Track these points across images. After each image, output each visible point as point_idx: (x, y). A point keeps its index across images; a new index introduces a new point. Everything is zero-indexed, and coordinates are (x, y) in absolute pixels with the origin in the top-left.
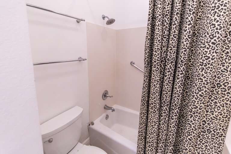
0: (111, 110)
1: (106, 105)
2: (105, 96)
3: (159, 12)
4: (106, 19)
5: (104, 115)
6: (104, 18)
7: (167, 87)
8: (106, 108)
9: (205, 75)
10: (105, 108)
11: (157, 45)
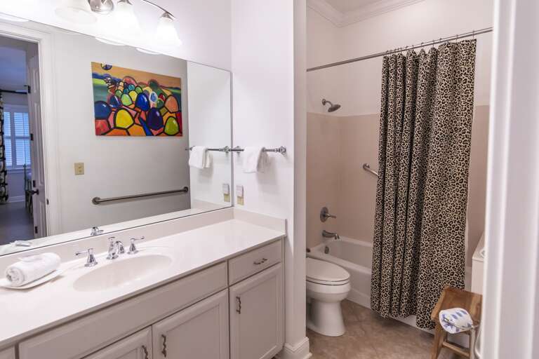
0: (334, 238)
1: (324, 231)
2: (324, 216)
3: (390, 109)
4: (328, 106)
5: (323, 245)
6: (324, 103)
7: (402, 183)
8: (326, 235)
9: (433, 167)
10: (324, 235)
11: (390, 140)
